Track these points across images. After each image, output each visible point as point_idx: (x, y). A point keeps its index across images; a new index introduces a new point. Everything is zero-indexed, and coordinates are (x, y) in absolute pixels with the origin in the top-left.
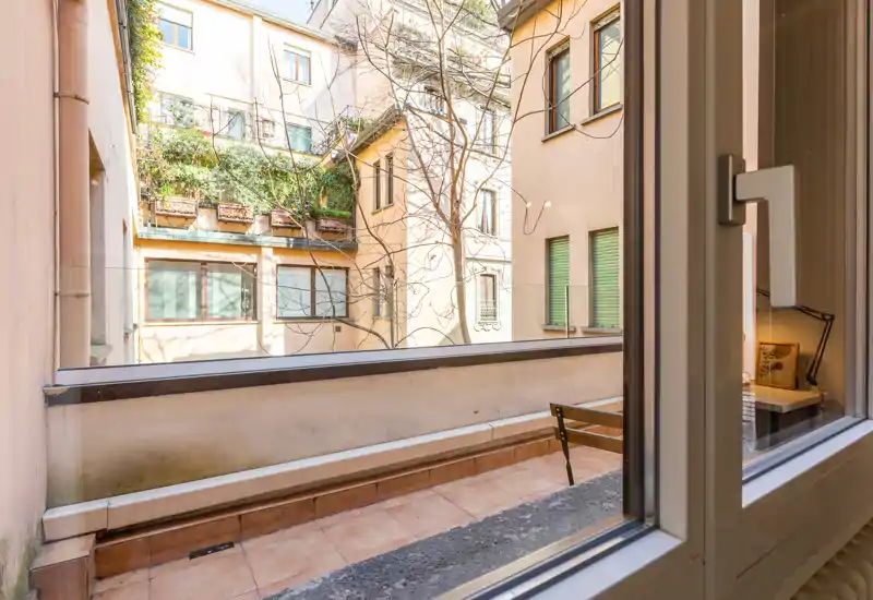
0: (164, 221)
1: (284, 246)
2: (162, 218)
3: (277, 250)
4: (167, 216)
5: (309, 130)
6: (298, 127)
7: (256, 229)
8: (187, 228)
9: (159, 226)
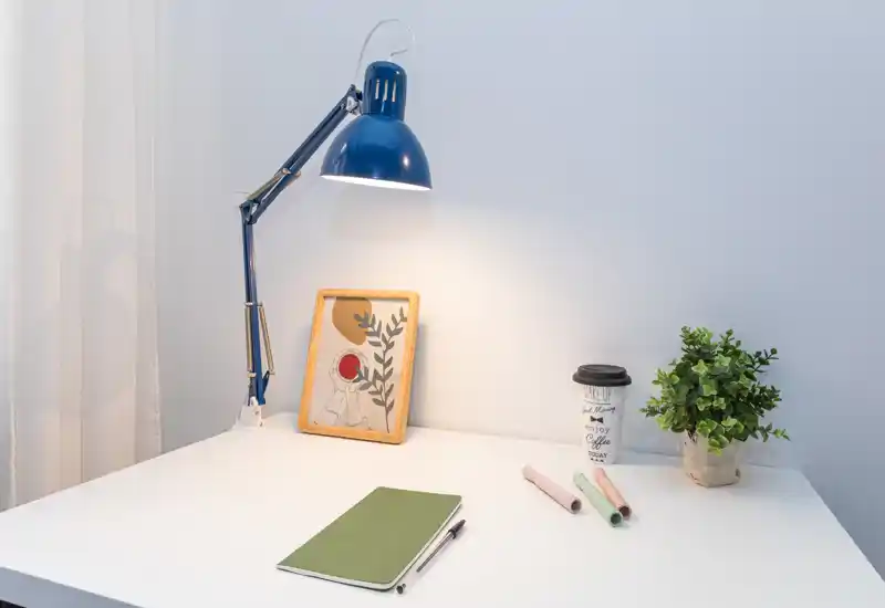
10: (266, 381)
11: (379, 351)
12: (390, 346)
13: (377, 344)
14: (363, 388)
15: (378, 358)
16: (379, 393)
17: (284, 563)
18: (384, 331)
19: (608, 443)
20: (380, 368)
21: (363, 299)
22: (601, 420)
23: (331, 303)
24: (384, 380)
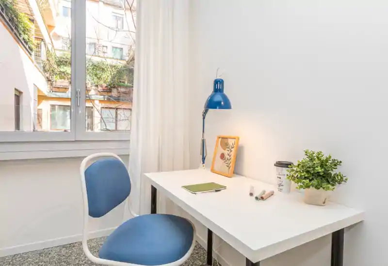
0: (57, 90)
1: (103, 99)
2: (56, 89)
3: (101, 101)
4: (58, 88)
5: (121, 49)
6: (116, 48)
7: (92, 92)
8: (66, 92)
9: (55, 92)
10: (205, 158)
11: (229, 152)
12: (231, 151)
13: (229, 151)
14: (225, 162)
15: (228, 155)
16: (227, 163)
17: (184, 187)
18: (230, 147)
19: (282, 186)
20: (228, 157)
21: (227, 138)
22: (280, 178)
23: (220, 139)
24: (229, 160)
